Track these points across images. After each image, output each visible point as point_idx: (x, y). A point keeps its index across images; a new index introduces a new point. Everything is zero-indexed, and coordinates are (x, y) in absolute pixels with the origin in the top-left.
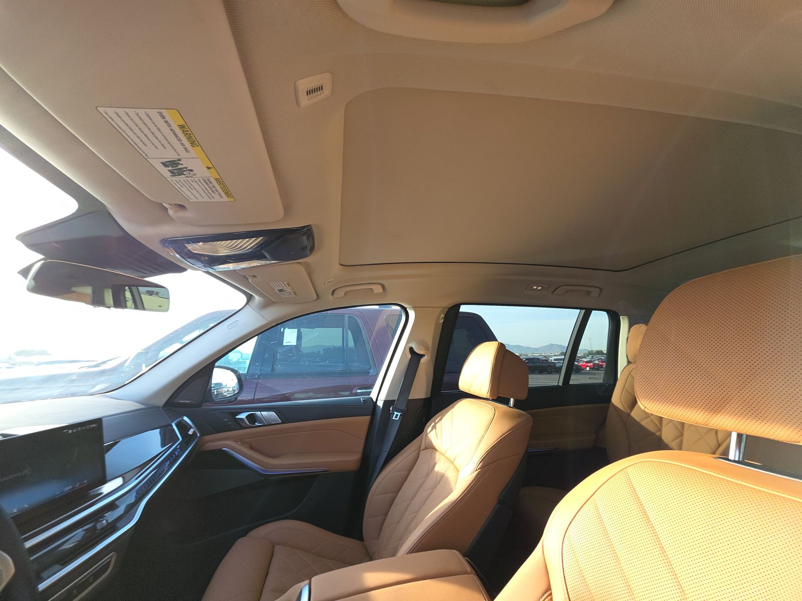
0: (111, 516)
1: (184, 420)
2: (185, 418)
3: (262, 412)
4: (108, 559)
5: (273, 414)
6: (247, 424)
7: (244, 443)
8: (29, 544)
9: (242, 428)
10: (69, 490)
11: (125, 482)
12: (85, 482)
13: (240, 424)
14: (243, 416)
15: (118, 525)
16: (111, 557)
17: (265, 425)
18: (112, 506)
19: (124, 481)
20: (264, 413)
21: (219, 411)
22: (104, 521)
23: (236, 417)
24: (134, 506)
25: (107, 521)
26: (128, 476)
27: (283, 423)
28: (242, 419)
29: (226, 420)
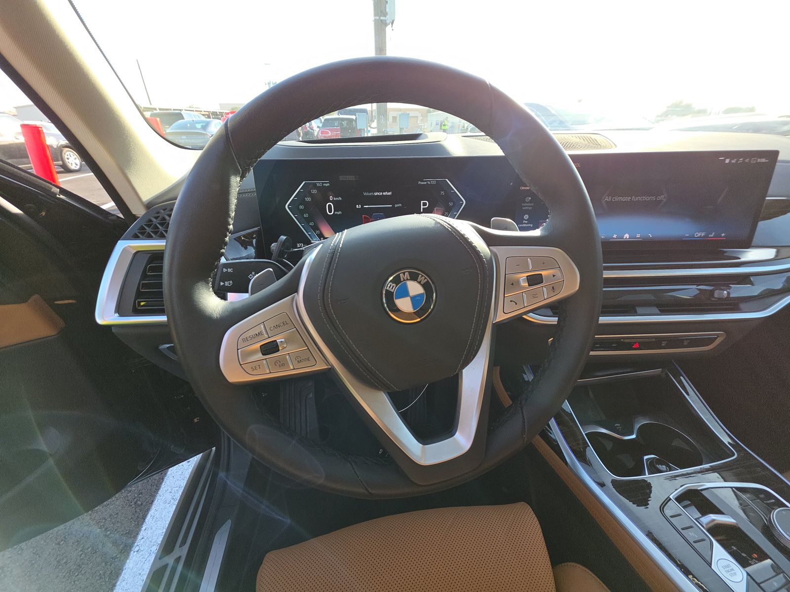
0: (738, 291)
4: (713, 335)
8: (607, 274)
10: (700, 237)
11: (778, 258)
12: (723, 235)
15: (742, 306)
16: (718, 336)
18: (744, 279)
19: (776, 256)
22: (725, 292)
24: (778, 294)
25: (729, 293)
26: (785, 252)
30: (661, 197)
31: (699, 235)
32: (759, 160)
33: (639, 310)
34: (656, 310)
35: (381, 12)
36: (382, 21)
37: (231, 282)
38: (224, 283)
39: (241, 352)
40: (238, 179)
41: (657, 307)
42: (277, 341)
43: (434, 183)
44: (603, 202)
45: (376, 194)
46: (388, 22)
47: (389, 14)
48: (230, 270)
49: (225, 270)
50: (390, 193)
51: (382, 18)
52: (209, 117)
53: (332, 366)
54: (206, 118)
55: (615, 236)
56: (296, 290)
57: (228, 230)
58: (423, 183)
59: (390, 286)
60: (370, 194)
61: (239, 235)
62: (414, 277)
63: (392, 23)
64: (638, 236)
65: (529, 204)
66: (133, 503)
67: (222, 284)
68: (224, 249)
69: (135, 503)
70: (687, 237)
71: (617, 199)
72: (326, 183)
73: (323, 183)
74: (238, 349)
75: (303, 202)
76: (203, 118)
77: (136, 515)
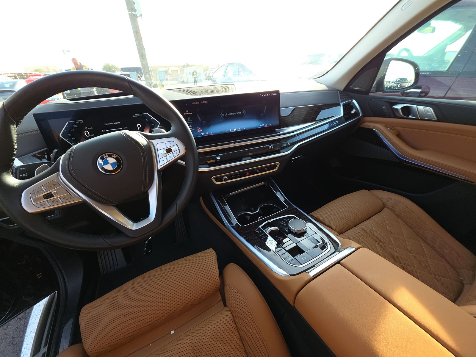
1: (353, 102)
2: (354, 101)
3: (418, 106)
4: (276, 163)
5: (430, 110)
6: (401, 115)
7: (392, 130)
9: (396, 117)
12: (270, 125)
13: (394, 114)
14: (399, 107)
17: (418, 119)
20: (421, 108)
21: (380, 99)
23: (394, 107)
27: (438, 120)
28: (397, 110)
29: (384, 108)
30: (243, 112)
31: (262, 125)
32: (273, 94)
33: (243, 159)
34: (250, 158)
35: (132, 9)
36: (133, 14)
37: (26, 174)
38: (22, 175)
39: (33, 199)
40: (15, 126)
41: (250, 157)
42: (52, 192)
43: (141, 116)
44: (221, 116)
45: (111, 124)
46: (137, 15)
47: (137, 10)
48: (24, 169)
49: (21, 169)
50: (119, 123)
51: (133, 13)
52: (16, 78)
53: (85, 199)
54: (13, 79)
55: (231, 130)
56: (59, 171)
57: (14, 148)
58: (135, 116)
59: (100, 161)
60: (108, 124)
61: (35, 153)
62: (110, 156)
63: (141, 16)
64: (240, 129)
65: (190, 121)
66: (11, 344)
67: (21, 175)
68: (14, 157)
69: (12, 344)
70: (258, 127)
71: (227, 115)
72: (81, 121)
73: (79, 121)
74: (31, 198)
75: (70, 132)
76: (10, 80)
77: (15, 350)
